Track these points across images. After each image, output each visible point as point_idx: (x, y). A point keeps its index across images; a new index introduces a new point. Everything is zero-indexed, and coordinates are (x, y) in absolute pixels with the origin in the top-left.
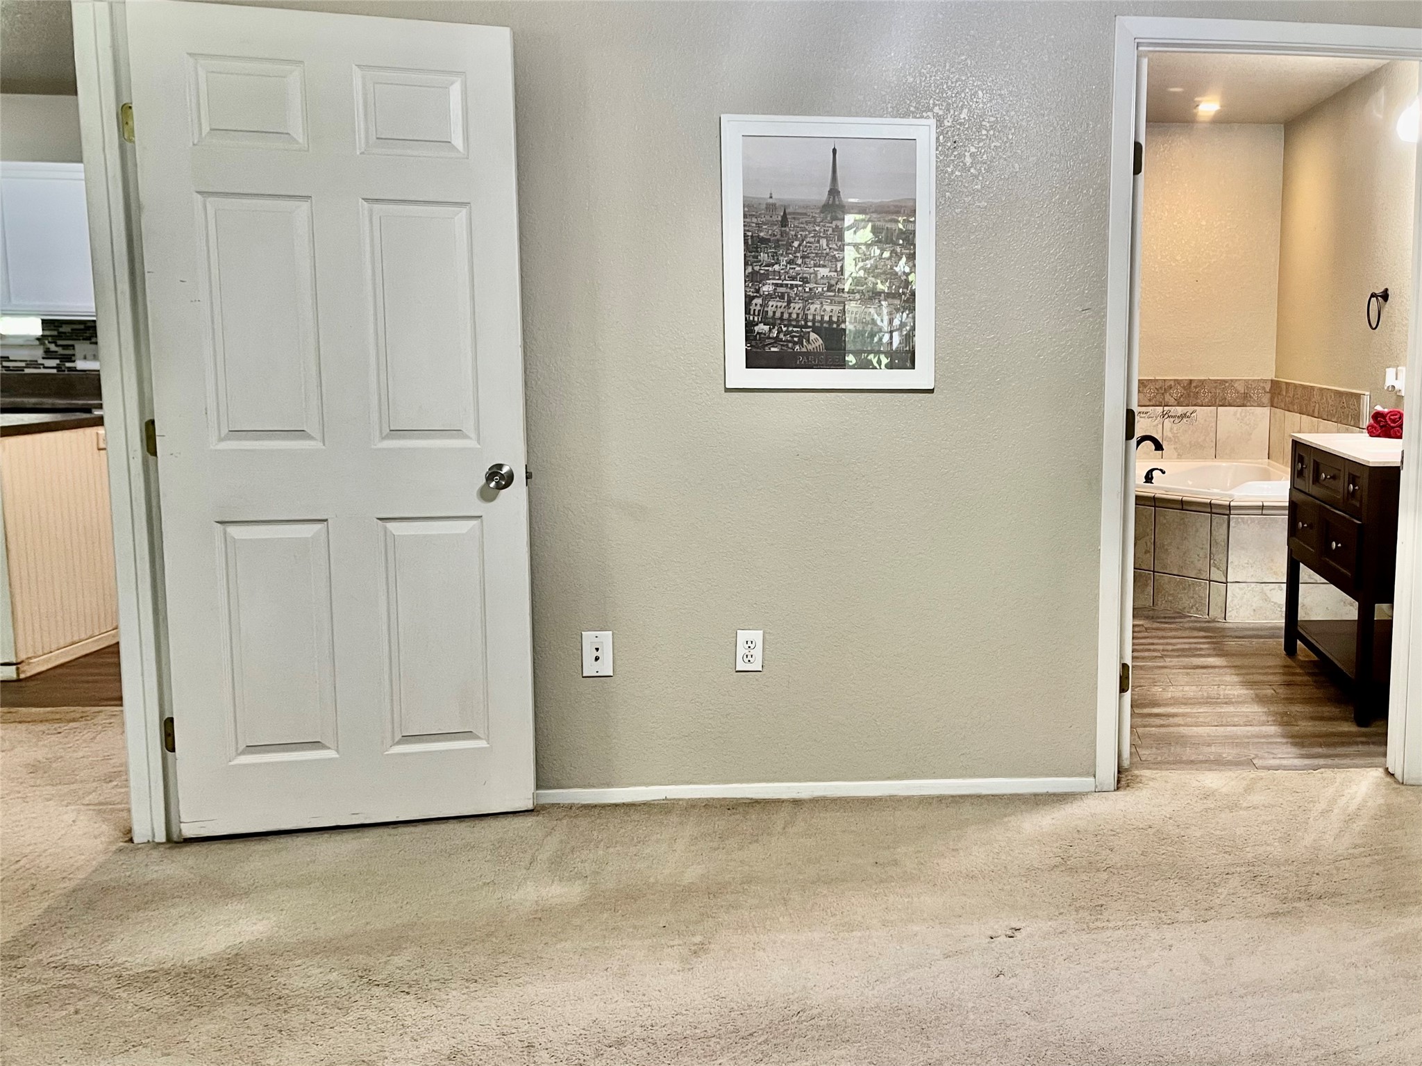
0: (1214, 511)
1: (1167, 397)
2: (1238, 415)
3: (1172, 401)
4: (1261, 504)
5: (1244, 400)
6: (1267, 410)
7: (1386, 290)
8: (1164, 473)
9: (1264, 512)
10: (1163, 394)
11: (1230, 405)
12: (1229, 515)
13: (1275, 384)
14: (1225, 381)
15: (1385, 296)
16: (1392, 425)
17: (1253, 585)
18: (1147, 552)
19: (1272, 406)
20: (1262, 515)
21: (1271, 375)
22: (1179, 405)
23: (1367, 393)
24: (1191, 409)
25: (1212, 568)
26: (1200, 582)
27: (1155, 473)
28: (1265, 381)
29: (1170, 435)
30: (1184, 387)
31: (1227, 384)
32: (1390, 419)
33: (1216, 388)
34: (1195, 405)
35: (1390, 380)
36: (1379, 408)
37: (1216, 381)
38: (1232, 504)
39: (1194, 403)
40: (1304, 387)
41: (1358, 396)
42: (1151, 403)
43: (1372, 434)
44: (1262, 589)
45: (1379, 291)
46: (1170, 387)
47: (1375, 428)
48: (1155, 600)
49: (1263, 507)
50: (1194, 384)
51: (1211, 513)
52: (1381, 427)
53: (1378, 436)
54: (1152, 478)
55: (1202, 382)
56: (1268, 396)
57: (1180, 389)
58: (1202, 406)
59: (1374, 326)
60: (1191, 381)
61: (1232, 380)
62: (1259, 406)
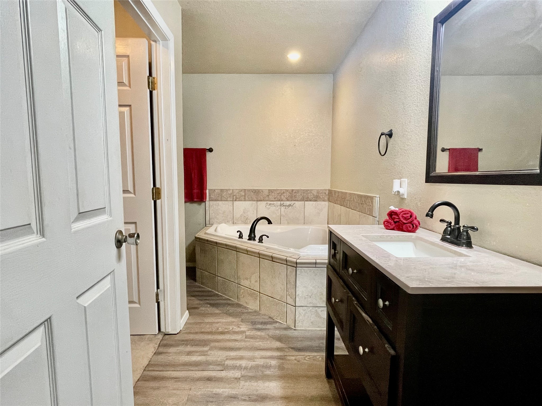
0: (288, 264)
1: (282, 197)
2: (314, 205)
3: (284, 199)
4: (314, 261)
5: (316, 198)
6: (327, 203)
7: (391, 131)
8: (268, 237)
9: (317, 266)
10: (280, 196)
11: (310, 201)
12: (296, 267)
13: (330, 191)
14: (308, 190)
15: (390, 135)
16: (405, 221)
17: (311, 308)
18: (256, 281)
19: (329, 201)
20: (316, 267)
21: (328, 187)
22: (288, 200)
23: (378, 196)
24: (293, 202)
25: (288, 297)
26: (282, 303)
27: (263, 237)
28: (326, 190)
29: (284, 214)
30: (290, 193)
31: (309, 192)
32: (403, 217)
33: (304, 193)
34: (295, 201)
35: (396, 187)
36: (392, 208)
37: (304, 190)
38: (298, 261)
39: (294, 200)
40: (342, 193)
41: (372, 198)
42: (276, 200)
43: (387, 227)
44: (316, 310)
45: (386, 131)
46: (284, 193)
47: (390, 223)
48: (261, 308)
49: (316, 263)
50: (294, 192)
51: (287, 265)
52: (395, 222)
53: (393, 229)
54: (262, 239)
55: (298, 190)
56: (328, 196)
57: (288, 194)
58: (298, 201)
59: (383, 154)
60: (293, 190)
61: (311, 190)
62: (323, 201)
